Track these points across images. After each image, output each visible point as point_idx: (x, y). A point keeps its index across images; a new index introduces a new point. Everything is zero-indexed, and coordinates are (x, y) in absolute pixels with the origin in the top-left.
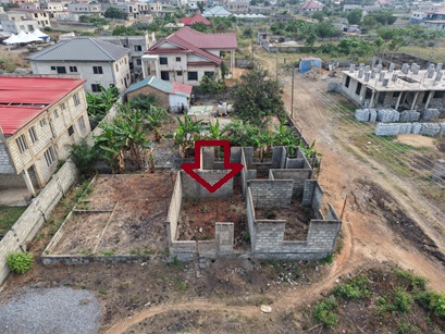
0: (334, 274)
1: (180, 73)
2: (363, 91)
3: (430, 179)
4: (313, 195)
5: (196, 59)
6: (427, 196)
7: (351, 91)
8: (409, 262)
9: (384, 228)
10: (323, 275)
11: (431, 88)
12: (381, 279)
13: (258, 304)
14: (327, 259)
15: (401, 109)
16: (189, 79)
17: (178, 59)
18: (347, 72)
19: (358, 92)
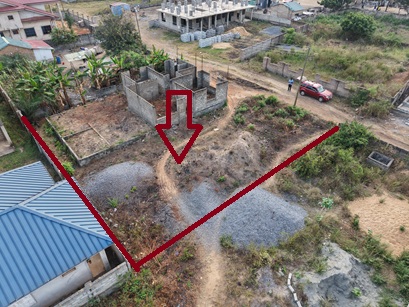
0: (231, 109)
1: (16, 32)
2: (178, 22)
3: (240, 61)
4: (202, 79)
5: (29, 16)
6: (243, 69)
7: (169, 24)
8: (254, 93)
9: (237, 86)
10: (227, 111)
11: (215, 13)
12: (250, 102)
13: (212, 129)
14: (225, 105)
15: (204, 30)
16: (28, 36)
17: (11, 18)
18: (160, 10)
19: (175, 23)
